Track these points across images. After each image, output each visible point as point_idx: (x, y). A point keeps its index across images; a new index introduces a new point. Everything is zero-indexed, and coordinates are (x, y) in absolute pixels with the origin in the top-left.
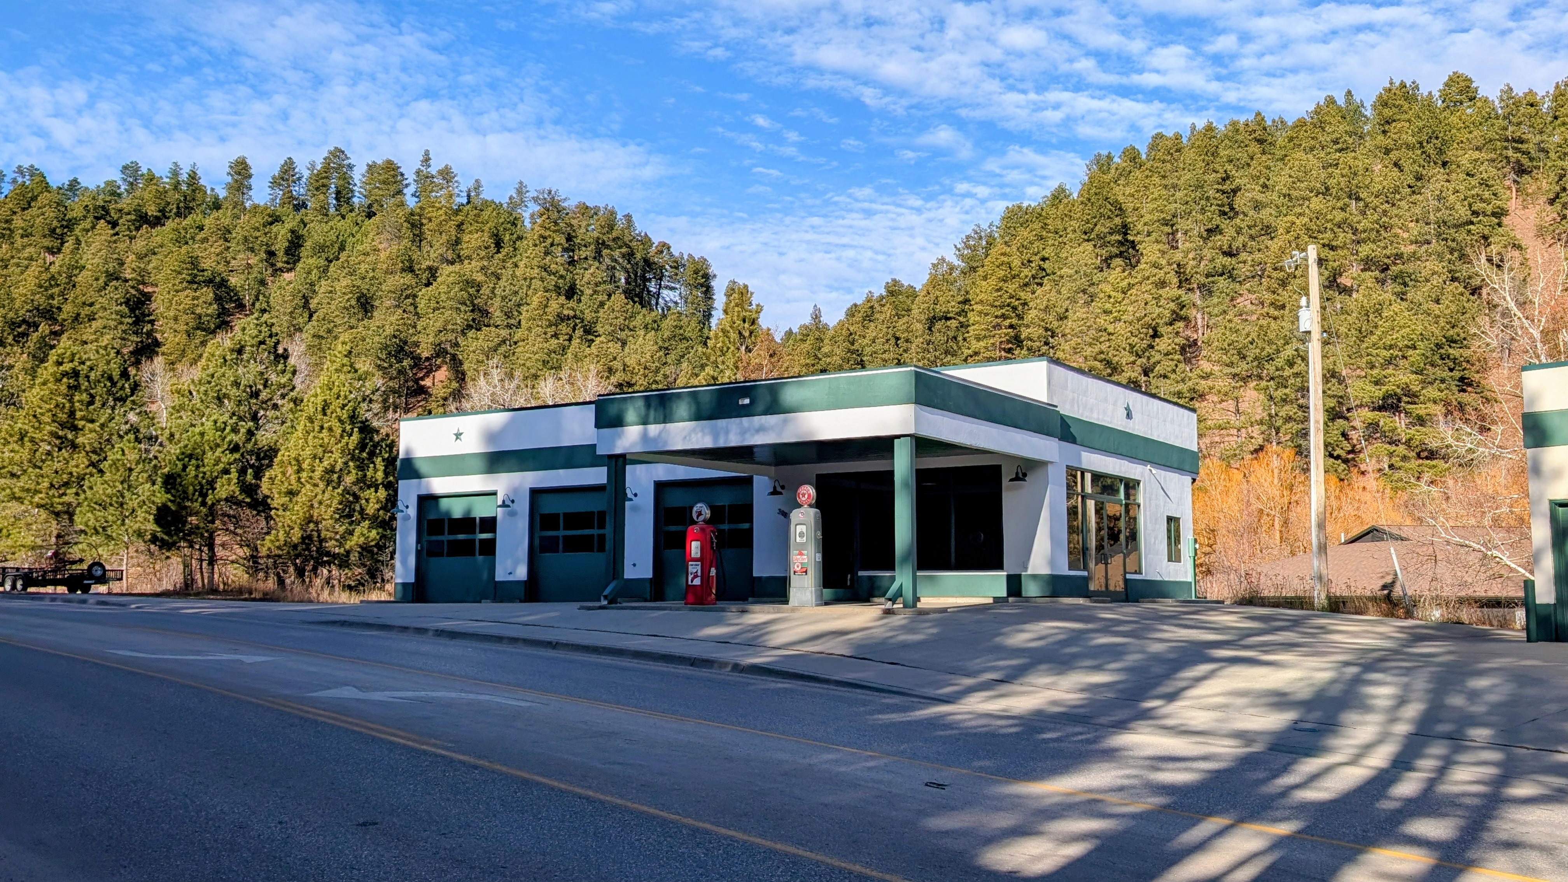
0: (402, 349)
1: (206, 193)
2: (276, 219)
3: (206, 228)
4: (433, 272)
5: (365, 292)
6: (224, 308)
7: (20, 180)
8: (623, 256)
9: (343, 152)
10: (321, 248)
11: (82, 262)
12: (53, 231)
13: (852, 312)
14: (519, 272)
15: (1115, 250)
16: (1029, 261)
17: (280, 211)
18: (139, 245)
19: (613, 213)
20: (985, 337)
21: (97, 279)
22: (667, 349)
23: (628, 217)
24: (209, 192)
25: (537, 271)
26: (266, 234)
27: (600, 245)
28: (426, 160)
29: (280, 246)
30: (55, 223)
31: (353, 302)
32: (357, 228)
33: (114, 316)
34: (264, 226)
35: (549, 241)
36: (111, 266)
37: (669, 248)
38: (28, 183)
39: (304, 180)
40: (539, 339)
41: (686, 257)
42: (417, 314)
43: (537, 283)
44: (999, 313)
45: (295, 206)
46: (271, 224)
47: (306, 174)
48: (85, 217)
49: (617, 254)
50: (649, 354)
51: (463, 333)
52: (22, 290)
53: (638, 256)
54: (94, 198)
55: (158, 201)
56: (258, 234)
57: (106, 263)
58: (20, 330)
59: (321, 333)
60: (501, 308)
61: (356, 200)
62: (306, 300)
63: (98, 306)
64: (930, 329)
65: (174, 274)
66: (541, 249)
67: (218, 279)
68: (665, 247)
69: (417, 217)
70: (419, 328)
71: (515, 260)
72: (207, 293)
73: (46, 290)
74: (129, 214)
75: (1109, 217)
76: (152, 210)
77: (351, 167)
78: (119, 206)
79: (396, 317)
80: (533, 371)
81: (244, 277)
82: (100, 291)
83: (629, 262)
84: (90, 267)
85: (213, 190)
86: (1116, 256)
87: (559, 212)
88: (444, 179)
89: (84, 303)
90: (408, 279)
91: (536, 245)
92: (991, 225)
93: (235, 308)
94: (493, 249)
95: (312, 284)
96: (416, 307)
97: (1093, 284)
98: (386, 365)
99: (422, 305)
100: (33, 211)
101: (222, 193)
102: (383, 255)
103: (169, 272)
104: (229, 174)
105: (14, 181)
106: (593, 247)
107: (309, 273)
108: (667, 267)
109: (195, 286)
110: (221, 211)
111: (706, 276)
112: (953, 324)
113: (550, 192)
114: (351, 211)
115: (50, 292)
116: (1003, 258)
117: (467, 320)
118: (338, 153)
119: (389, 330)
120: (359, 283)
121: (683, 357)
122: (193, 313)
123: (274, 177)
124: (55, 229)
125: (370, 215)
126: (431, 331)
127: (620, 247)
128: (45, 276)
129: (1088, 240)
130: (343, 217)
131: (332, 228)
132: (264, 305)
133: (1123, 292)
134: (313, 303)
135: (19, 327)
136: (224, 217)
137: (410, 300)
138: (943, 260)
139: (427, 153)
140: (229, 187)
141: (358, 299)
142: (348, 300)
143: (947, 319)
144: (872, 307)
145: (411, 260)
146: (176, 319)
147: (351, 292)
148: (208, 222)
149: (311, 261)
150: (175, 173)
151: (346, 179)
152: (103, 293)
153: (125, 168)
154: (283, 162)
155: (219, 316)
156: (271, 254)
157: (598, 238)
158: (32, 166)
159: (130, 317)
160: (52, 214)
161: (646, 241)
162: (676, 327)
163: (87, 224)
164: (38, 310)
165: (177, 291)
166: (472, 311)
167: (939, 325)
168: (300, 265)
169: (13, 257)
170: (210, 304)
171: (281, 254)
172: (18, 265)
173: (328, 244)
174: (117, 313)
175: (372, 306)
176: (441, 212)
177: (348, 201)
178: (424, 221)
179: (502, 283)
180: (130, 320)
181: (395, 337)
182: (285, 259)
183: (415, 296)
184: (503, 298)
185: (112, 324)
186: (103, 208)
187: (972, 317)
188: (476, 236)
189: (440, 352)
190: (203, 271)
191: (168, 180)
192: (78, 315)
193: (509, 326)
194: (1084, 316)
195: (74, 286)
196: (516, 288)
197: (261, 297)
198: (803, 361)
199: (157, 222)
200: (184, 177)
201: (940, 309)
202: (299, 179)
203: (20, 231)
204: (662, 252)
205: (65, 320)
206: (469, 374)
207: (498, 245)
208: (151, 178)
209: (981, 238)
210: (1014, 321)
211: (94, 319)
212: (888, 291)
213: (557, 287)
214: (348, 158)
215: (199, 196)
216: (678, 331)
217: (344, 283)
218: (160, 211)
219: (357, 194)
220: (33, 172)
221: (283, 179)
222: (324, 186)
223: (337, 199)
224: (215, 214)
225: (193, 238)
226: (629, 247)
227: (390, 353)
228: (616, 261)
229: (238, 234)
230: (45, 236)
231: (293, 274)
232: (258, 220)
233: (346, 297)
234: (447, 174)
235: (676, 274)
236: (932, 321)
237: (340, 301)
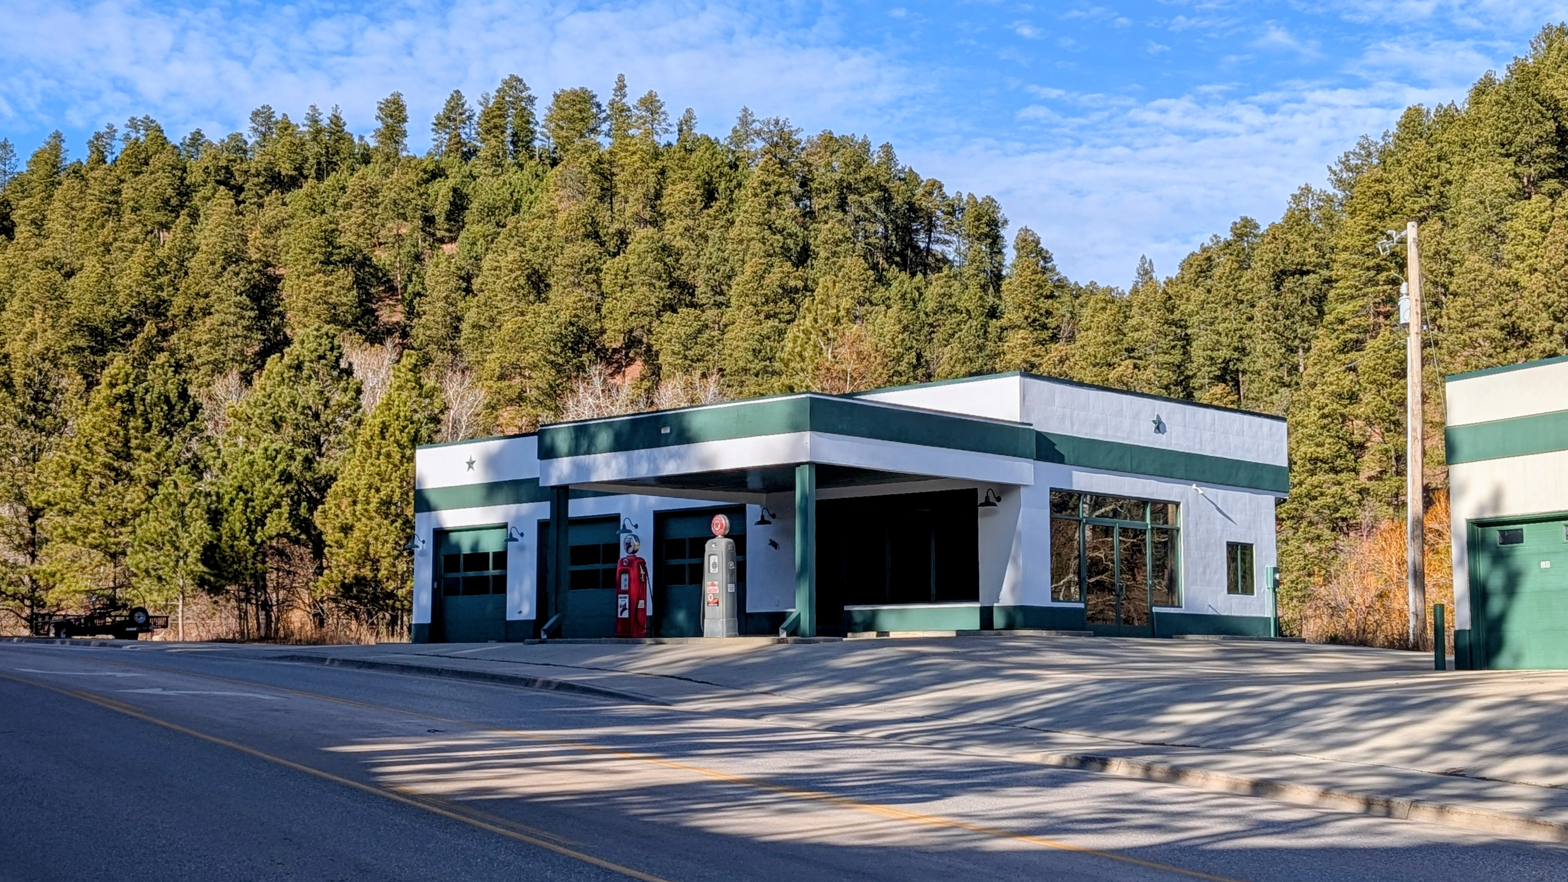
0: (581, 338)
1: (353, 142)
2: (436, 174)
3: (349, 191)
4: (623, 237)
5: (537, 267)
6: (368, 294)
7: (133, 135)
8: (877, 202)
9: (521, 81)
10: (492, 211)
11: (195, 242)
12: (166, 202)
13: (1187, 264)
14: (733, 233)
15: (1547, 168)
16: (1427, 188)
17: (445, 162)
18: (270, 214)
19: (865, 146)
20: (1352, 297)
21: (213, 263)
22: (931, 325)
23: (887, 149)
24: (356, 140)
25: (755, 229)
26: (421, 195)
27: (845, 189)
28: (621, 88)
29: (440, 209)
30: (170, 192)
31: (522, 281)
32: (537, 181)
33: (232, 310)
34: (419, 184)
35: (774, 188)
36: (230, 246)
37: (940, 187)
38: (142, 139)
39: (476, 118)
40: (749, 322)
41: (965, 198)
42: (602, 294)
43: (756, 246)
44: (1371, 264)
45: (464, 153)
46: (427, 181)
47: (478, 110)
48: (205, 181)
49: (867, 199)
50: (889, 336)
51: (659, 316)
52: (126, 281)
53: (898, 200)
54: (215, 158)
55: (294, 156)
56: (412, 195)
57: (225, 240)
58: (123, 331)
59: (482, 323)
60: (707, 282)
61: (537, 144)
62: (468, 278)
63: (213, 297)
64: (1277, 288)
65: (305, 253)
66: (762, 199)
67: (359, 257)
68: (936, 186)
69: (606, 166)
70: (604, 311)
71: (729, 216)
72: (345, 276)
73: (154, 279)
74: (258, 175)
75: (1537, 122)
76: (286, 169)
77: (531, 100)
78: (245, 166)
79: (573, 298)
80: (741, 363)
81: (393, 252)
82: (217, 277)
83: (887, 211)
84: (204, 248)
85: (361, 138)
86: (1550, 176)
87: (790, 148)
88: (648, 109)
89: (198, 294)
90: (590, 248)
91: (756, 195)
92: (1386, 134)
93: (384, 291)
94: (699, 205)
95: (478, 259)
96: (600, 285)
97: (1505, 219)
98: (561, 361)
99: (607, 282)
100: (145, 178)
101: (372, 143)
102: (562, 217)
103: (299, 251)
104: (378, 118)
105: (127, 137)
106: (835, 192)
107: (474, 244)
108: (939, 213)
109: (331, 267)
110: (371, 165)
111: (994, 224)
112: (1311, 279)
113: (777, 122)
114: (532, 158)
115: (158, 281)
116: (1377, 187)
117: (663, 299)
118: (515, 83)
119: (564, 316)
120: (529, 255)
121: (952, 335)
122: (326, 303)
123: (438, 118)
124: (169, 199)
125: (554, 163)
126: (618, 315)
127: (873, 190)
128: (152, 262)
129: (1508, 155)
130: (521, 166)
131: (504, 183)
132: (418, 288)
133: (1543, 229)
134: (476, 283)
135: (124, 326)
136: (372, 174)
137: (593, 276)
138: (1308, 189)
139: (621, 79)
140: (379, 134)
141: (529, 277)
142: (515, 279)
143: (1303, 273)
144: (1209, 259)
145: (594, 223)
146: (305, 310)
147: (519, 269)
148: (352, 182)
149: (476, 228)
150: (314, 120)
151: (526, 118)
152: (219, 281)
153: (256, 114)
154: (448, 97)
155: (361, 303)
156: (429, 220)
157: (842, 180)
158: (147, 118)
159: (252, 309)
160: (166, 181)
161: (910, 179)
162: (944, 295)
163: (206, 191)
164: (145, 304)
165: (308, 275)
166: (670, 287)
167: (1289, 283)
168: (463, 234)
169: (115, 240)
170: (349, 290)
171: (440, 220)
172: (121, 249)
173: (499, 204)
174: (237, 305)
175: (548, 286)
176: (635, 158)
177: (528, 146)
178: (614, 170)
179: (710, 248)
180: (252, 314)
181: (572, 324)
182: (446, 226)
183: (598, 270)
184: (710, 268)
185: (231, 318)
186: (227, 168)
187: (1338, 270)
188: (680, 186)
189: (632, 342)
190: (340, 247)
191: (306, 129)
192: (191, 309)
193: (719, 305)
194: (1476, 266)
195: (186, 273)
196: (726, 255)
197: (414, 278)
198: (1100, 339)
199: (293, 183)
200: (325, 122)
201: (1292, 260)
202: (470, 118)
203: (131, 203)
204: (931, 194)
205: (175, 316)
206: (665, 368)
207: (710, 196)
208: (286, 127)
209: (1369, 155)
210: (1394, 274)
211: (210, 314)
212: (1235, 234)
213: (786, 250)
214: (527, 89)
215: (344, 147)
216: (945, 300)
217: (510, 258)
218: (296, 169)
219: (538, 135)
220: (149, 124)
221: (449, 119)
222: (496, 127)
223: (514, 143)
224: (362, 170)
225: (334, 204)
226: (886, 190)
227: (566, 345)
228: (867, 210)
229: (387, 195)
230: (158, 210)
231: (454, 246)
232: (413, 176)
233: (514, 275)
234: (651, 104)
235: (951, 223)
236: (1280, 277)
237: (506, 280)
